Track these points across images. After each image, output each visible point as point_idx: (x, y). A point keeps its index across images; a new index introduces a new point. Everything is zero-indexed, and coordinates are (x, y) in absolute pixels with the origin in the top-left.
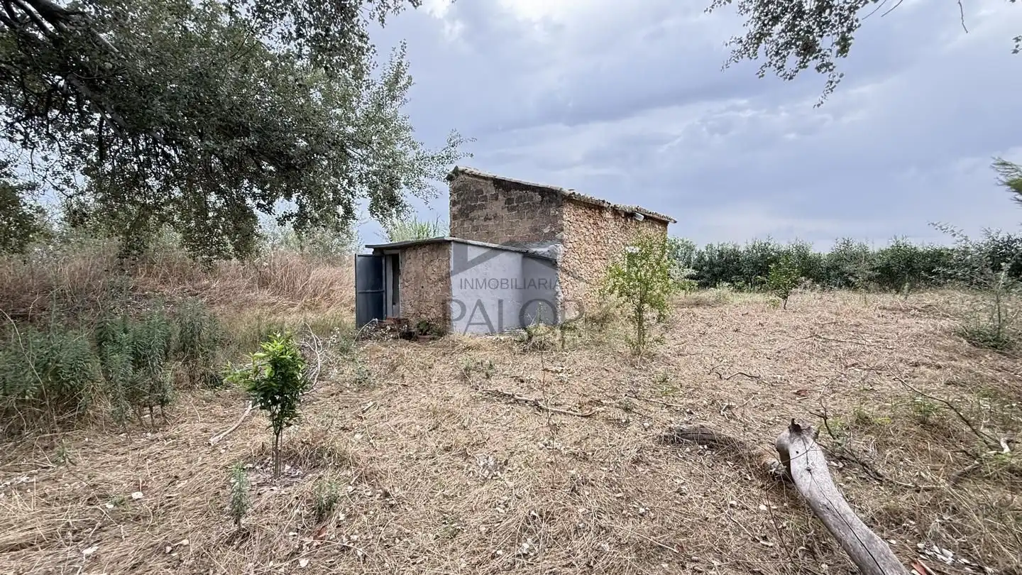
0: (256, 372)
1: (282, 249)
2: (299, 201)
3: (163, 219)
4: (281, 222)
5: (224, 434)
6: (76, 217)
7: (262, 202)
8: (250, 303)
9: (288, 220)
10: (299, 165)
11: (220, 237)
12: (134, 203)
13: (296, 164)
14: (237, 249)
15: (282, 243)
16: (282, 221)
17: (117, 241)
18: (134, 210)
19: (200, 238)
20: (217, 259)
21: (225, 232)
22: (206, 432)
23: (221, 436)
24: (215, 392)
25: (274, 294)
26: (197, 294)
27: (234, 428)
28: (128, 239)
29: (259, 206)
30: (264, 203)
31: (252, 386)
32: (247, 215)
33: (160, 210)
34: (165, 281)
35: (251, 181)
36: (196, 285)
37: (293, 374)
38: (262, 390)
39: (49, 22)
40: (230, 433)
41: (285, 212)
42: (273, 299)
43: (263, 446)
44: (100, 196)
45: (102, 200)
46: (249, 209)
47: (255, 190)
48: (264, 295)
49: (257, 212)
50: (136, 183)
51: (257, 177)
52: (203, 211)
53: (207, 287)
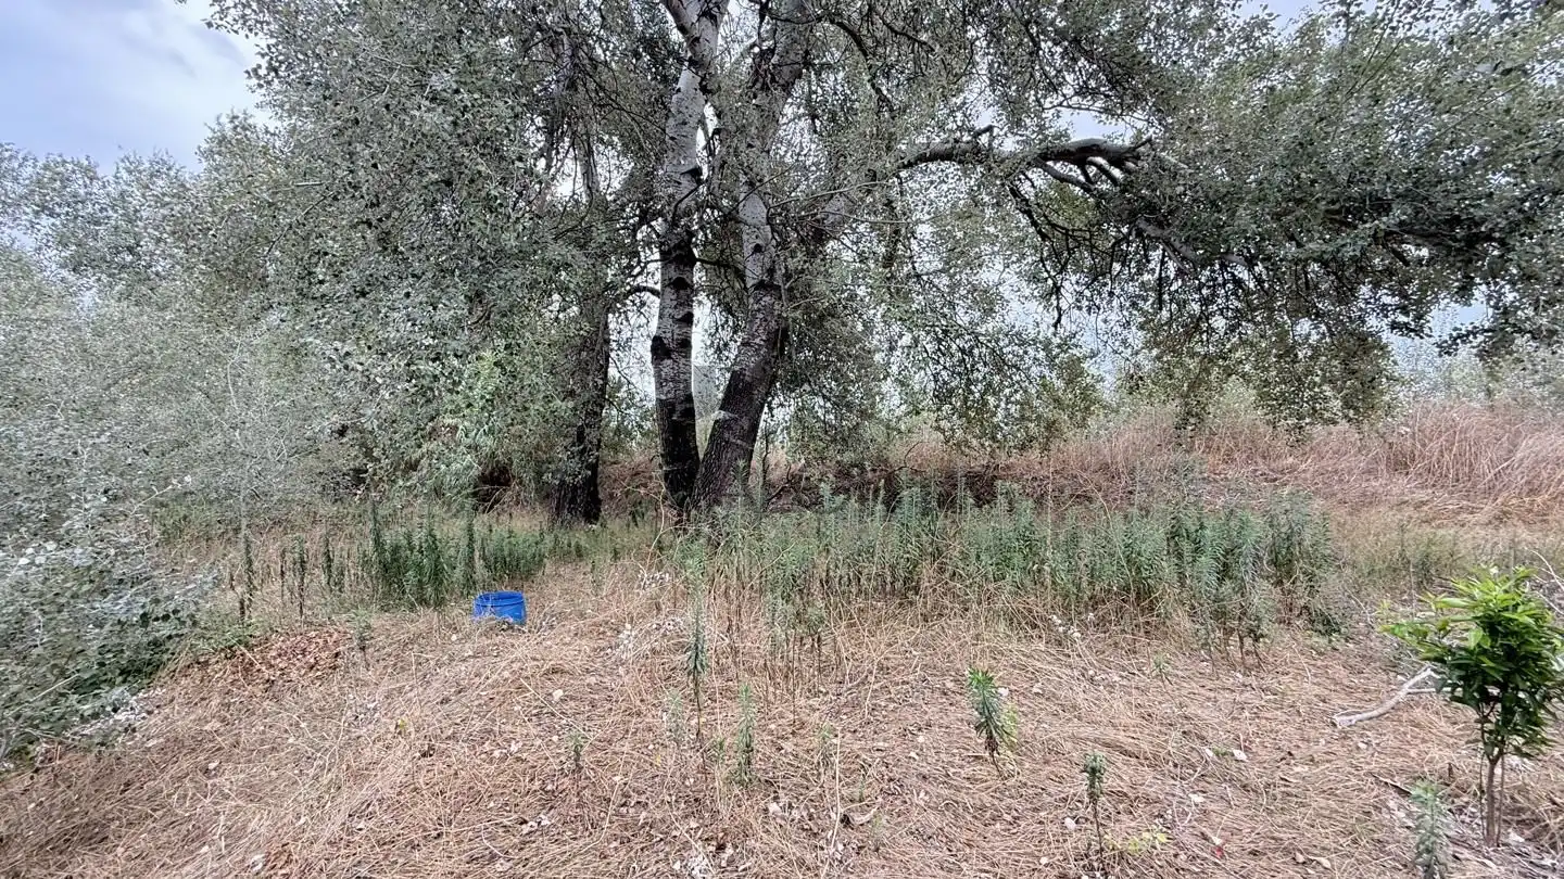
0: (1444, 630)
1: (1439, 398)
2: (1494, 299)
3: (1228, 372)
4: (1447, 348)
5: (1359, 717)
6: (1133, 383)
7: (1402, 319)
8: (1369, 500)
9: (1464, 342)
10: (1501, 230)
11: (1316, 390)
12: (1193, 355)
13: (1492, 230)
14: (1347, 404)
15: (1435, 388)
16: (1450, 346)
17: (1174, 406)
18: (1192, 364)
19: (1282, 393)
20: (1310, 424)
21: (1325, 380)
22: (1324, 701)
23: (1354, 718)
24: (1330, 641)
25: (1423, 486)
26: (1276, 480)
27: (1375, 713)
28: (1187, 404)
29: (1394, 326)
30: (1405, 319)
31: (1436, 654)
32: (1366, 344)
33: (1225, 359)
34: (1229, 459)
35: (1376, 285)
36: (1273, 465)
37: (1539, 655)
38: (1459, 667)
39: (1117, 167)
40: (1370, 718)
41: (1456, 329)
42: (1421, 495)
43: (1450, 769)
44: (1155, 352)
45: (1159, 358)
46: (1372, 335)
47: (1387, 300)
48: (1401, 485)
49: (1387, 336)
50: (1197, 328)
51: (1395, 275)
52: (1289, 352)
53: (1292, 469)
